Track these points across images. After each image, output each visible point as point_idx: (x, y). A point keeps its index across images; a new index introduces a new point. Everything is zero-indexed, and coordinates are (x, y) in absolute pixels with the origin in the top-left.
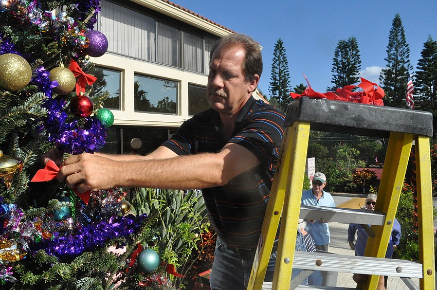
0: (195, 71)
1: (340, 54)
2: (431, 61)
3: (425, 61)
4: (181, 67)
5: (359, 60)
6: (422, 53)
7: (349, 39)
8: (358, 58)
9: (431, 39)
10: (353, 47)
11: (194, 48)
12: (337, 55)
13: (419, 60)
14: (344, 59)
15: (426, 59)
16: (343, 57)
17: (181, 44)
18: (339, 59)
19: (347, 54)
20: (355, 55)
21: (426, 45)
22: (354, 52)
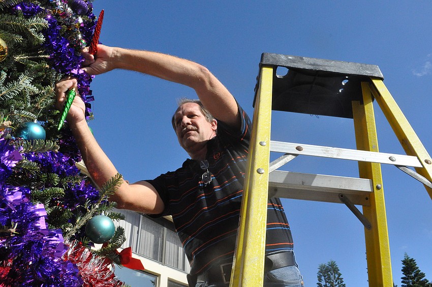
0: (177, 268)
1: (323, 278)
2: (413, 278)
3: (408, 279)
4: (161, 262)
5: (343, 283)
6: (402, 270)
7: (329, 263)
8: (342, 282)
9: (407, 256)
10: (334, 271)
11: (176, 246)
12: (320, 280)
13: (402, 278)
14: (327, 284)
15: (408, 276)
16: (326, 282)
17: (163, 239)
18: (323, 283)
19: (329, 278)
20: (338, 278)
21: (404, 262)
22: (337, 276)
